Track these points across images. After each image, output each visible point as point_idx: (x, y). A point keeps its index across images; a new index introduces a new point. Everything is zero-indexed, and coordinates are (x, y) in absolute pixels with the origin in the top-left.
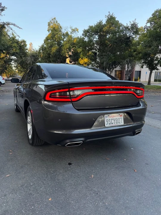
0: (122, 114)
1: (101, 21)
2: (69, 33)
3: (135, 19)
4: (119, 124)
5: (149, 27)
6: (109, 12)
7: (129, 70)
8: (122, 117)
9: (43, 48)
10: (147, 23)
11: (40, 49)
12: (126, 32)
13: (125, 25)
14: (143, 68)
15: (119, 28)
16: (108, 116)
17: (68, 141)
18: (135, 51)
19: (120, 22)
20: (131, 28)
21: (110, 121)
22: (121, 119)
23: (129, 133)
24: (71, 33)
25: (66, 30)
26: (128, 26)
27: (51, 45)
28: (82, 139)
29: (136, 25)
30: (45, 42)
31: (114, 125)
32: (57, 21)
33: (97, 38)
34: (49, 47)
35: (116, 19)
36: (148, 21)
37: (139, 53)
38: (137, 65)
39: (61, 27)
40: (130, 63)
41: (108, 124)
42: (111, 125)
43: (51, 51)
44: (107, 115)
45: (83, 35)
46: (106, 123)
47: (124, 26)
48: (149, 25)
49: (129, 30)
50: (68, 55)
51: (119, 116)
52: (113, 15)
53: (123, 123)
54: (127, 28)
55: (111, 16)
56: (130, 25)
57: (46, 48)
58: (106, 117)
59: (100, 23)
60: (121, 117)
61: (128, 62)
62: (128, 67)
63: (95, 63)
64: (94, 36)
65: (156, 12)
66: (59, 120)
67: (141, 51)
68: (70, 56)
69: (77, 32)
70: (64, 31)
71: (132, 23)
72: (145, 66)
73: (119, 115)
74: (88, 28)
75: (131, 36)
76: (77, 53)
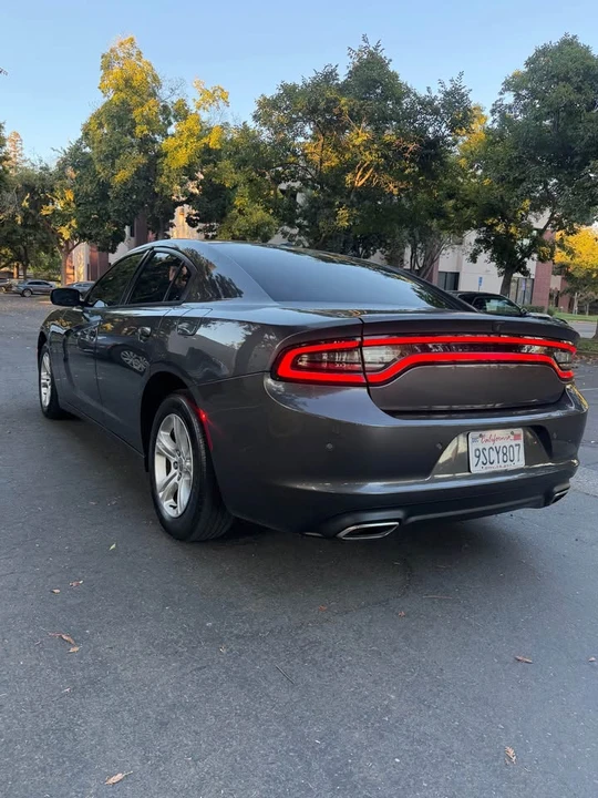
0: (519, 431)
1: (334, 71)
2: (192, 107)
3: (461, 74)
4: (511, 466)
5: (510, 107)
6: (365, 39)
7: (417, 268)
8: (521, 442)
9: (76, 159)
10: (501, 93)
11: (65, 161)
12: (425, 119)
13: (422, 93)
14: (475, 262)
15: (398, 102)
16: (481, 436)
17: (348, 520)
18: (450, 197)
19: (402, 79)
20: (443, 106)
21: (486, 453)
22: (516, 448)
23: (532, 498)
24: (199, 108)
25: (177, 92)
26: (433, 95)
27: (115, 149)
28: (399, 514)
29: (463, 95)
30: (86, 134)
31: (496, 467)
32: (140, 53)
33: (310, 133)
34: (107, 157)
35: (391, 68)
36: (508, 86)
37: (468, 204)
38: (449, 250)
39: (155, 79)
40: (423, 241)
41: (480, 463)
42: (489, 469)
43: (113, 175)
44: (476, 434)
45: (255, 117)
46: (473, 460)
47: (415, 95)
48: (509, 98)
49: (436, 112)
50: (185, 194)
51: (512, 437)
52: (380, 48)
53: (521, 463)
54: (427, 104)
55: (371, 53)
56: (441, 96)
57: (91, 159)
58: (475, 440)
59: (329, 76)
60: (517, 442)
61: (414, 237)
62: (414, 257)
63: (299, 234)
64: (299, 124)
65: (543, 52)
66: (329, 446)
67: (472, 196)
68: (191, 199)
69: (221, 103)
70: (167, 95)
71: (449, 87)
72: (484, 256)
73: (512, 433)
74: (277, 92)
75: (443, 137)
76: (222, 187)
